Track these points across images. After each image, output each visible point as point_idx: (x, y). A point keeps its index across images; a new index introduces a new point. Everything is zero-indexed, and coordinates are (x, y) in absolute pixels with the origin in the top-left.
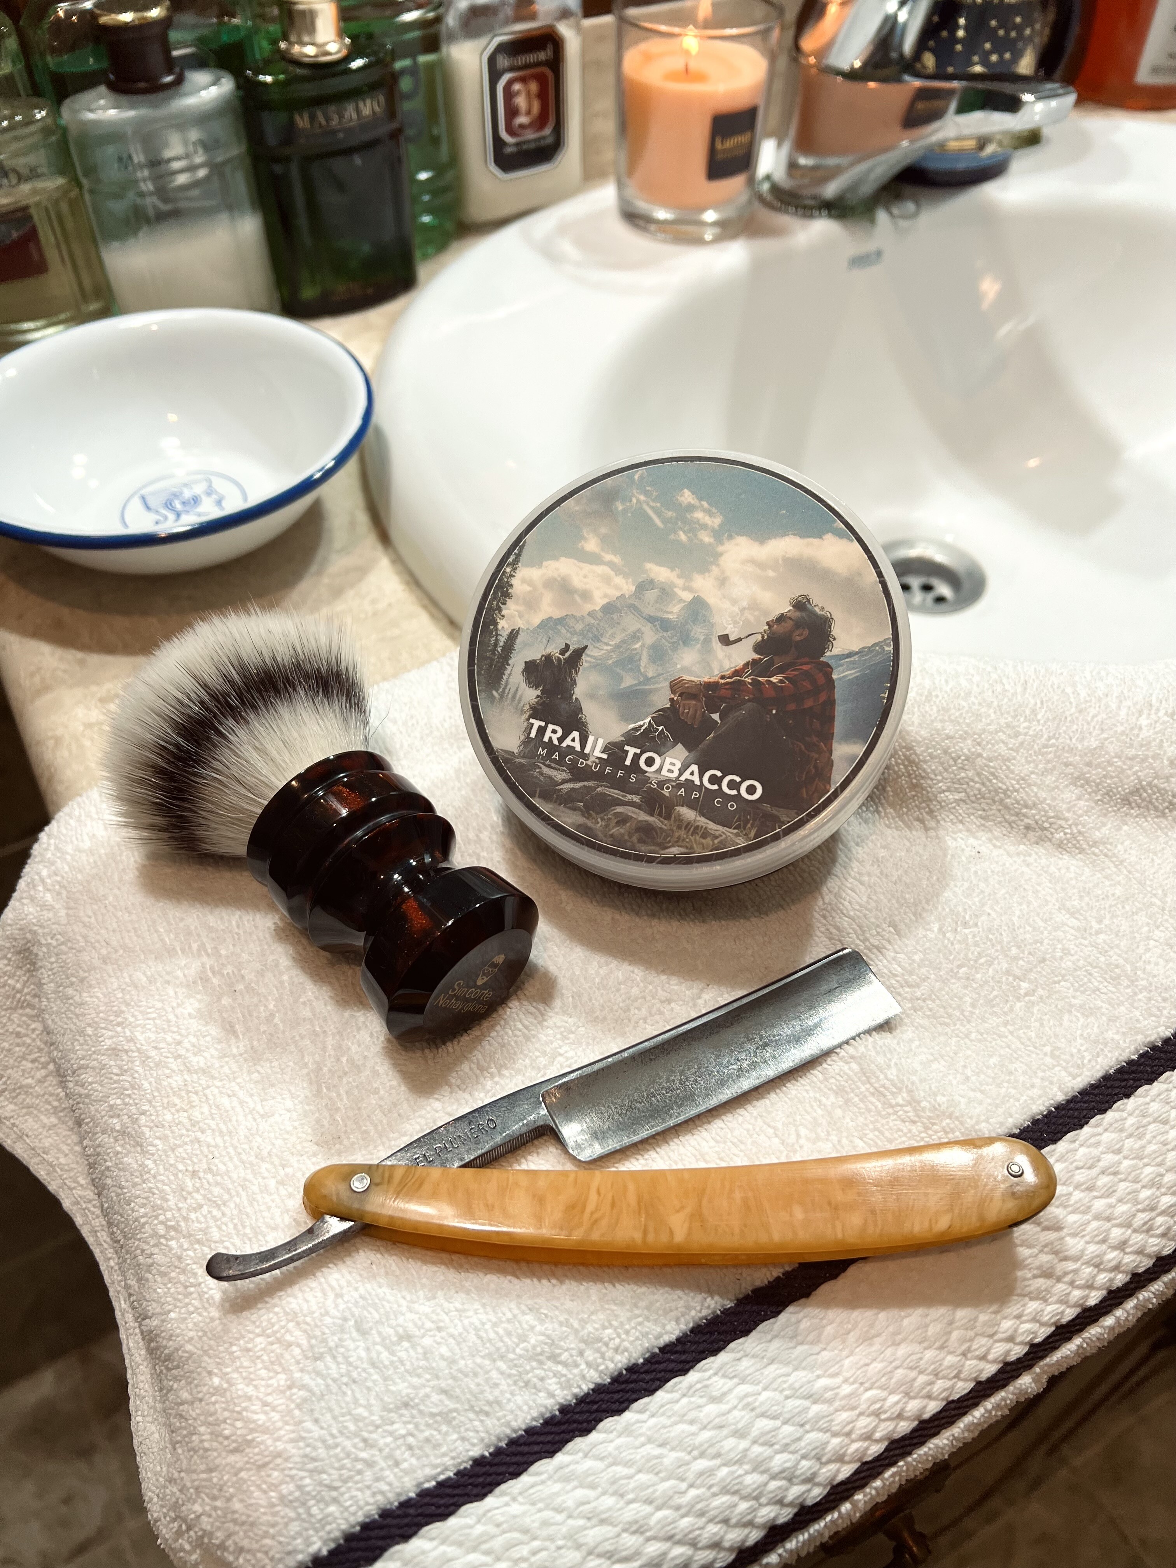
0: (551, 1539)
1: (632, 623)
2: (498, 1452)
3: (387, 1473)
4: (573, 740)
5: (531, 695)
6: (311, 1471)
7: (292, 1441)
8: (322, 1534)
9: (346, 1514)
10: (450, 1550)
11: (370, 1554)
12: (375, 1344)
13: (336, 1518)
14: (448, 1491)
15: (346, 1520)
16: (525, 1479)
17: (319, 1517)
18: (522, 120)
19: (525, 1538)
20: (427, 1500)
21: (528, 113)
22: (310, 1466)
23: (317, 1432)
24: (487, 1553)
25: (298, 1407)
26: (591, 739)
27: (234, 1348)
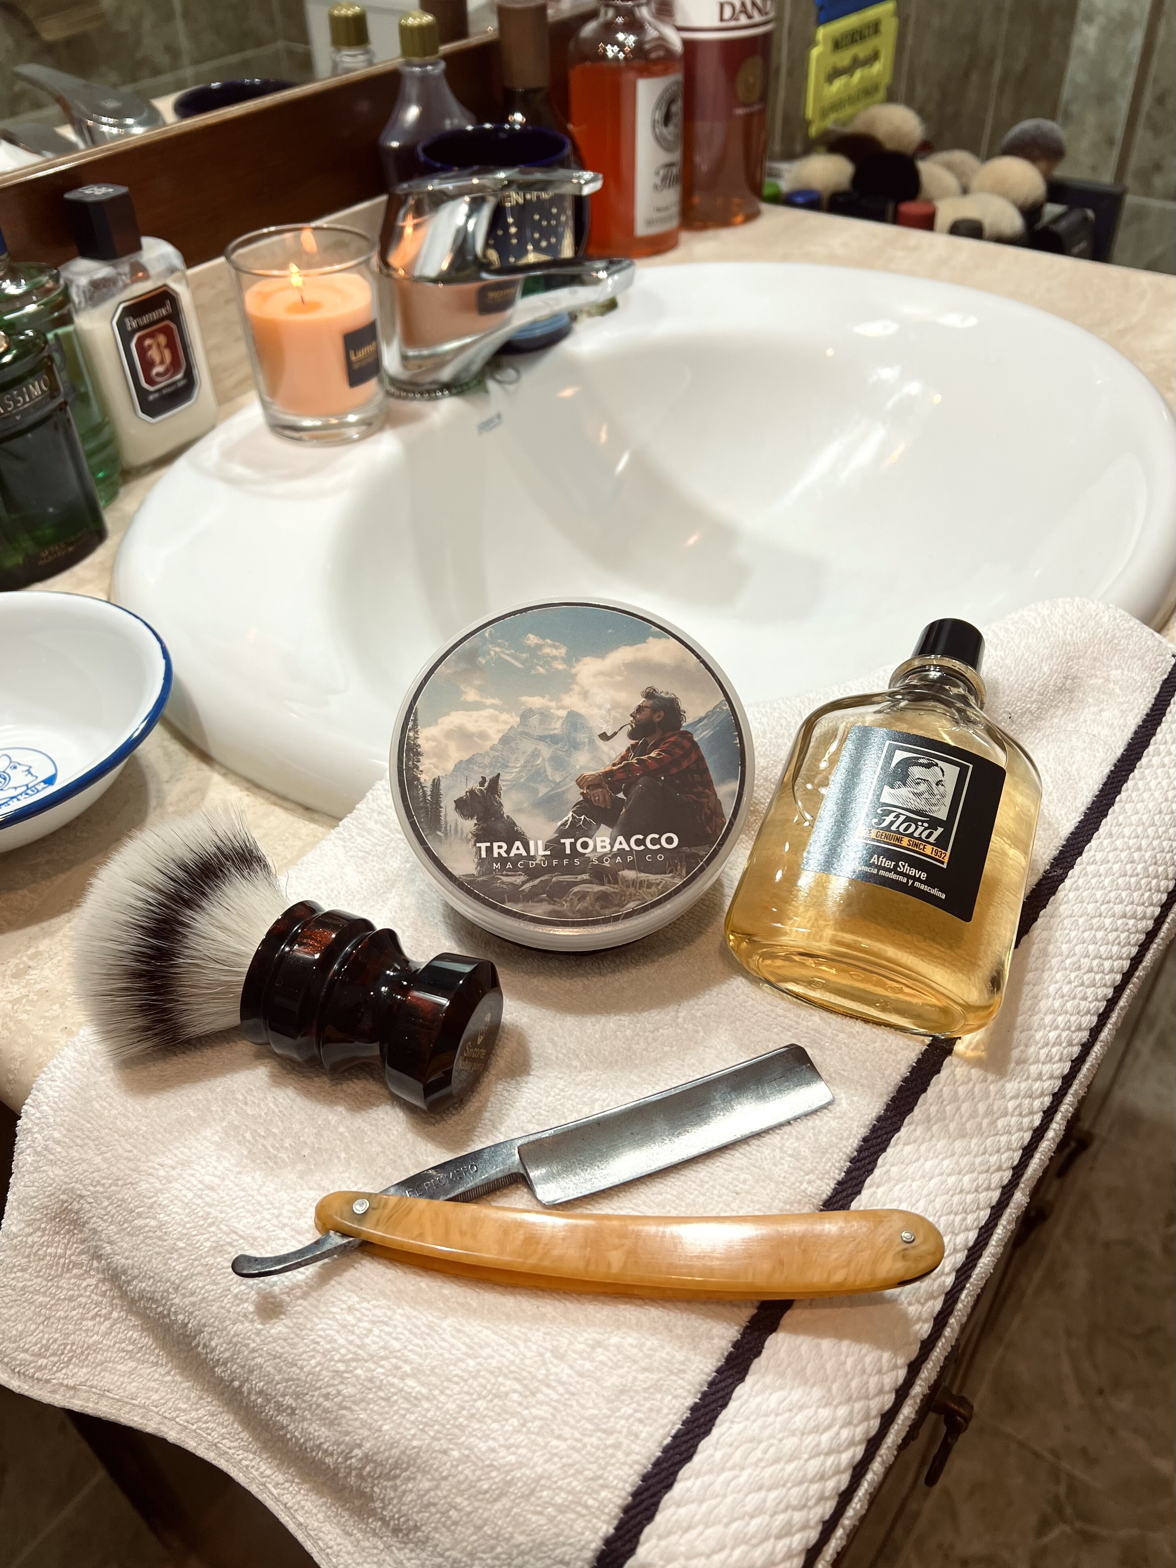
0: (772, 1436)
1: (528, 746)
2: (705, 1395)
3: (633, 1446)
4: (518, 848)
5: (469, 825)
6: (573, 1475)
7: (547, 1461)
8: (603, 1518)
9: (617, 1492)
10: (707, 1479)
11: (648, 1513)
12: (575, 1360)
13: (610, 1500)
14: (683, 1439)
15: (619, 1496)
16: (733, 1406)
17: (597, 1505)
18: (158, 369)
19: (754, 1445)
20: (671, 1452)
21: (162, 362)
22: (572, 1471)
23: (563, 1445)
24: (732, 1468)
25: (538, 1434)
26: (532, 844)
27: (461, 1420)
